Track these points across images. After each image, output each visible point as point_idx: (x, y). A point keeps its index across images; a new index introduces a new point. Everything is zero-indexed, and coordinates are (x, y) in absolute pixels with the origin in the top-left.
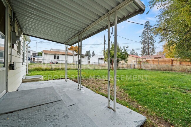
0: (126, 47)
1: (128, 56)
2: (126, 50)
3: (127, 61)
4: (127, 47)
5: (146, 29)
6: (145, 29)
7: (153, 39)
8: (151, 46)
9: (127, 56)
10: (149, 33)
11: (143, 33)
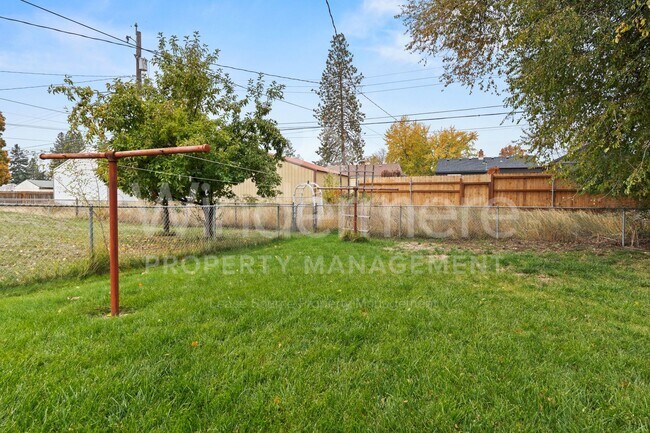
0: (267, 86)
1: (280, 151)
2: (266, 111)
3: (275, 188)
4: (272, 94)
5: (336, 63)
6: (332, 62)
7: (355, 107)
8: (352, 133)
9: (273, 152)
10: (345, 81)
11: (325, 78)
